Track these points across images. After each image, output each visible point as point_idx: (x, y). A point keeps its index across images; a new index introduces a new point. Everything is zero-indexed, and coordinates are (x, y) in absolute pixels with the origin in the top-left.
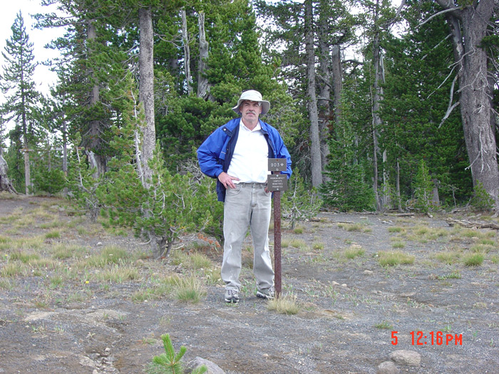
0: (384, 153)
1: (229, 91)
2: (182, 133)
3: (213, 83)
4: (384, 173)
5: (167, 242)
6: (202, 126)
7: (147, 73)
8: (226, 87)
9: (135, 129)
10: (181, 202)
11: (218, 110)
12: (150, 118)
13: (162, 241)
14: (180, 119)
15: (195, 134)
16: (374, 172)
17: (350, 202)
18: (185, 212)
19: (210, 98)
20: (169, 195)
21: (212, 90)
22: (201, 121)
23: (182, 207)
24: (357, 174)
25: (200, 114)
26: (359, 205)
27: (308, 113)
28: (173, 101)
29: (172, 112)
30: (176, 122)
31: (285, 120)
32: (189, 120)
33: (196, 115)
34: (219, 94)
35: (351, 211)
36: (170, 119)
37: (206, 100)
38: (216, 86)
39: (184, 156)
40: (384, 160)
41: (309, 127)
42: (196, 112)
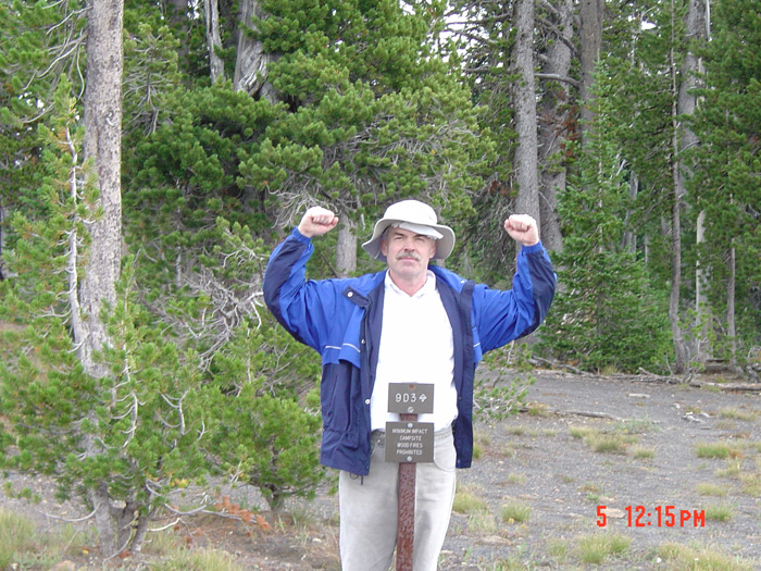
0: (701, 219)
1: (318, 75)
2: (192, 180)
3: (275, 53)
4: (698, 272)
5: (136, 513)
6: (242, 165)
7: (107, 59)
8: (311, 64)
9: (70, 227)
10: (177, 416)
11: (284, 125)
12: (109, 172)
13: (124, 511)
14: (187, 144)
15: (224, 183)
16: (672, 267)
17: (606, 347)
18: (185, 442)
19: (265, 91)
20: (150, 400)
21: (272, 73)
22: (241, 152)
23: (179, 428)
24: (627, 277)
25: (239, 131)
26: (629, 356)
27: (513, 115)
28: (172, 96)
29: (167, 125)
30: (177, 151)
31: (453, 156)
32: (210, 147)
33: (229, 135)
34: (288, 82)
35: (610, 369)
36: (164, 142)
37: (257, 96)
38: (282, 62)
39: (194, 237)
40: (700, 238)
41: (513, 152)
42: (230, 128)
